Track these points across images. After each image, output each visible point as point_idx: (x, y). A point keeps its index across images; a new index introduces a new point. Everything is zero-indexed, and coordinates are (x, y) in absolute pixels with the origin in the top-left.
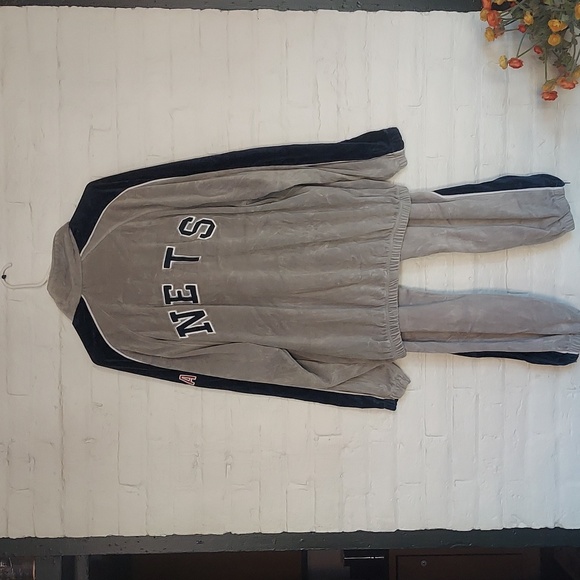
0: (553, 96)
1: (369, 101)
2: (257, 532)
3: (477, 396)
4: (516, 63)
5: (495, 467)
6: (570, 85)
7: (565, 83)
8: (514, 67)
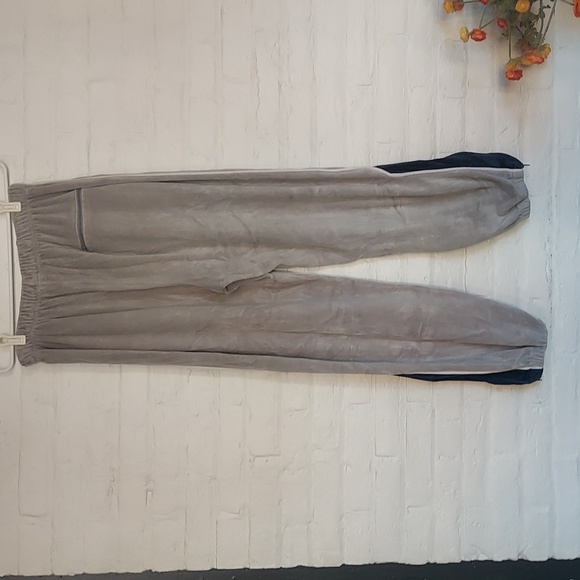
0: (518, 75)
1: (315, 78)
2: (181, 569)
3: (433, 411)
4: (478, 36)
5: (452, 491)
6: (538, 59)
7: (533, 57)
8: (477, 40)
